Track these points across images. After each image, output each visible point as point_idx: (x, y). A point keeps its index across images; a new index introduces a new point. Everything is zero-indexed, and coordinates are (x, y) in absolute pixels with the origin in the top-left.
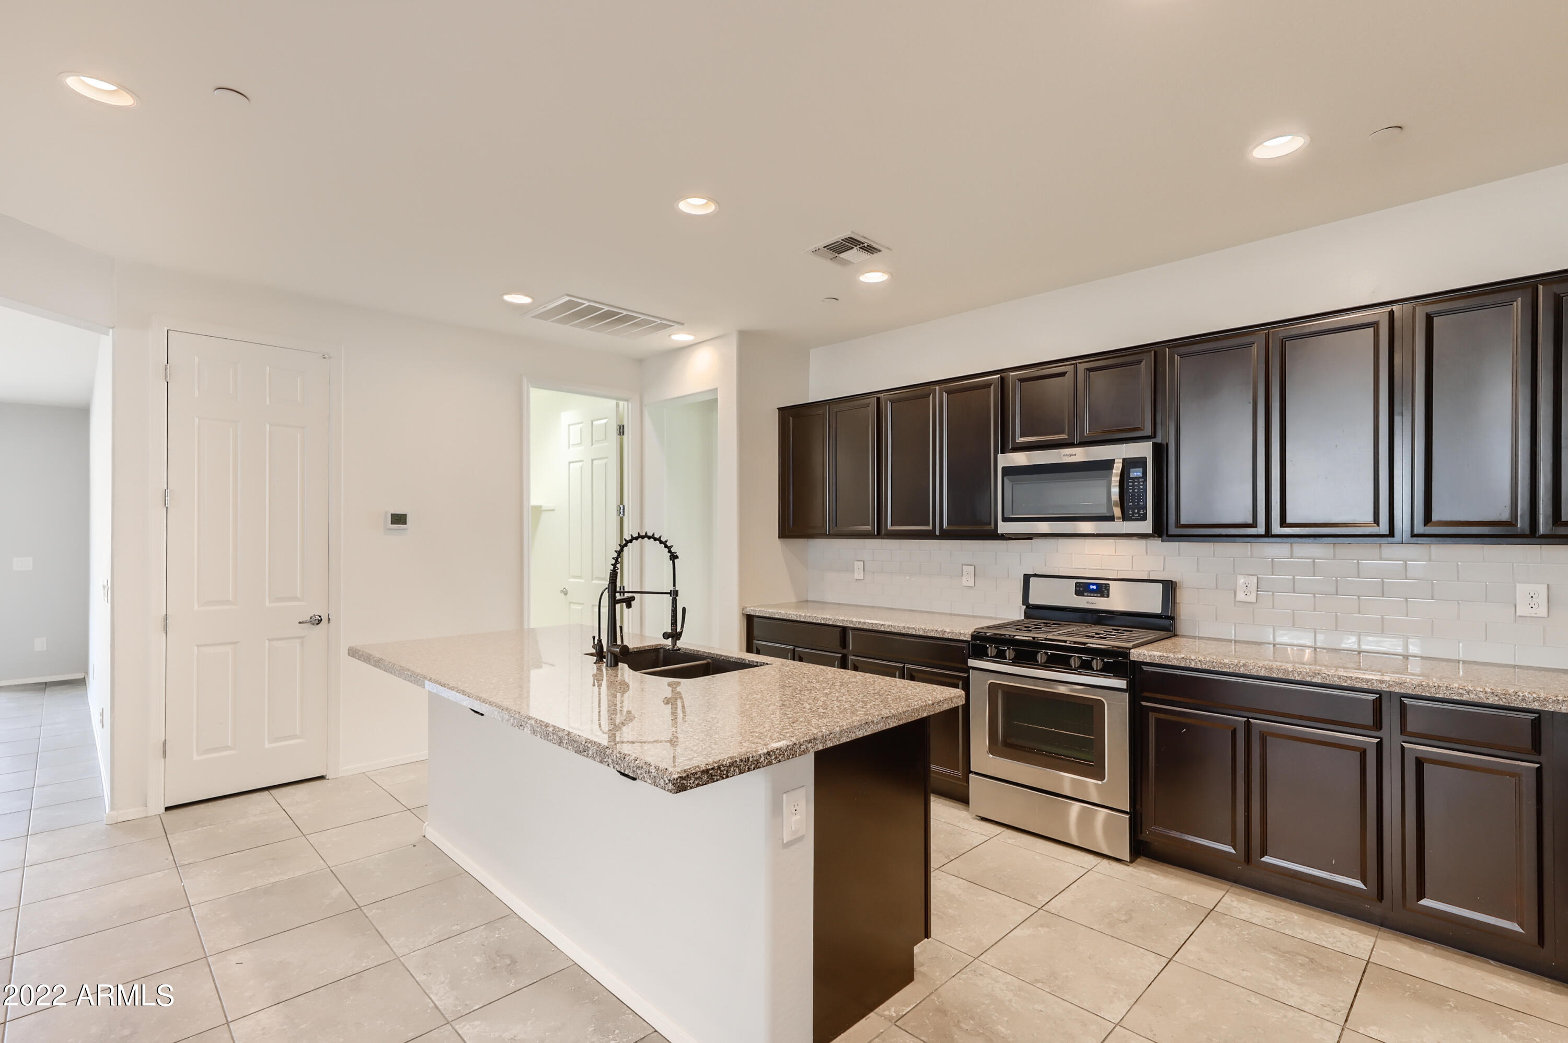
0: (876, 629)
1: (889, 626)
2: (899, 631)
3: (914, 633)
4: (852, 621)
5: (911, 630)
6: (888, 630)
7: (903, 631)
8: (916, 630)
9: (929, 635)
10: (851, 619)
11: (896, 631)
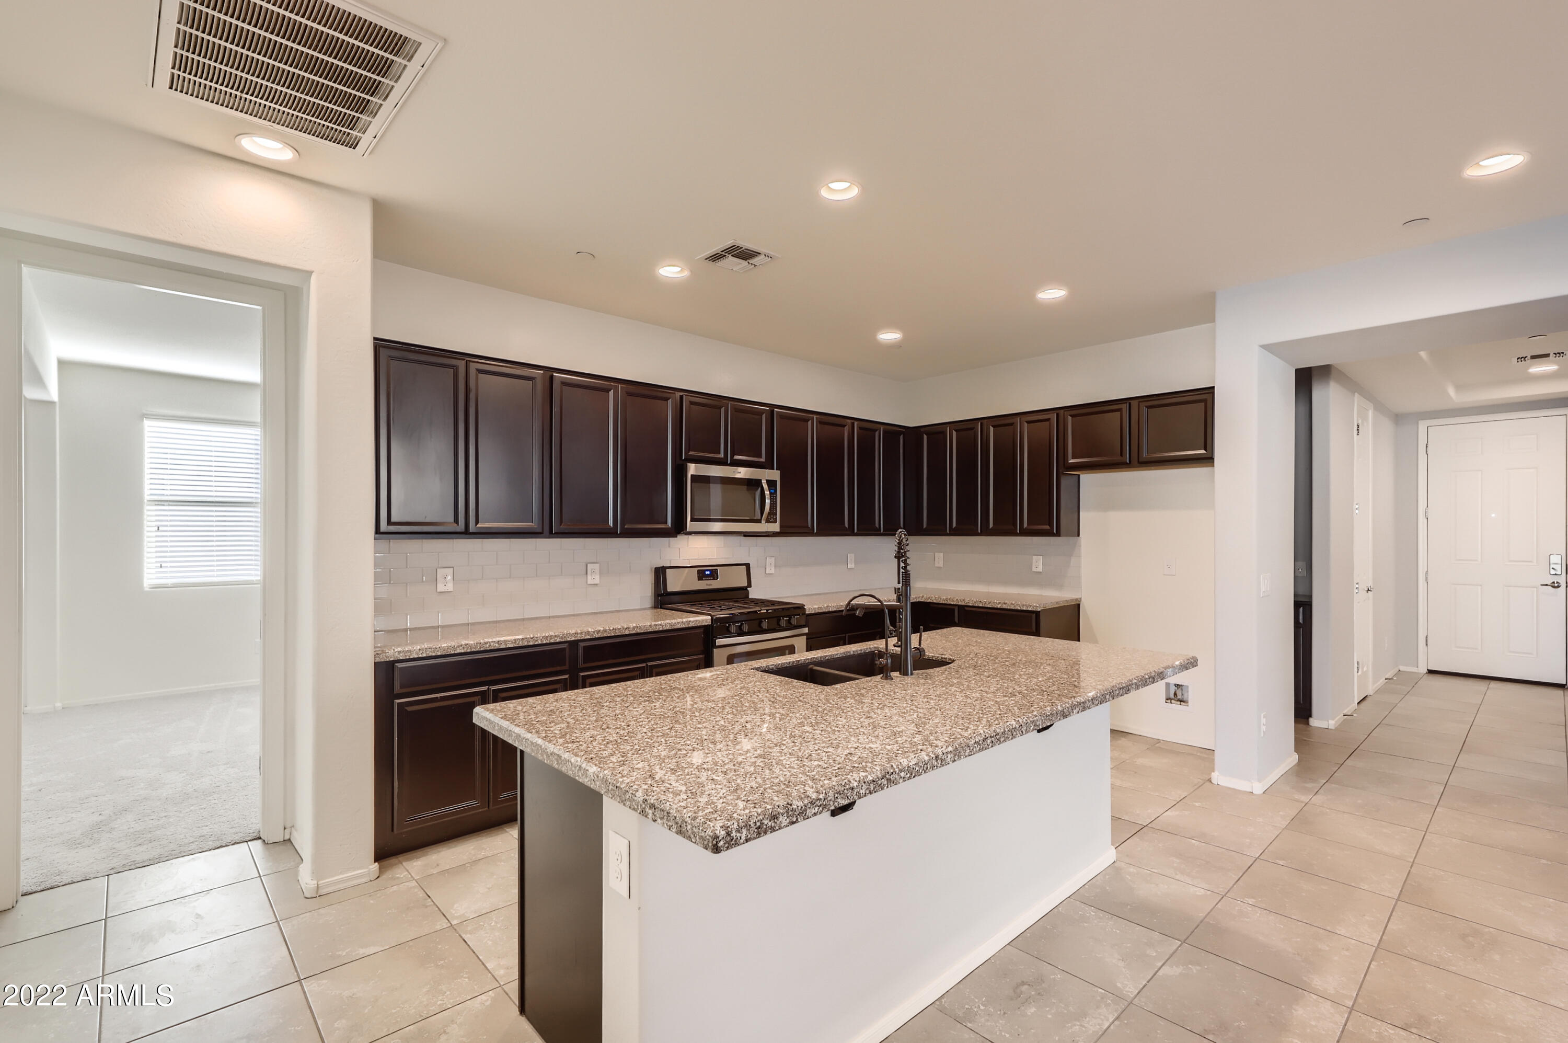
0: (620, 634)
1: (634, 628)
2: (646, 631)
3: (661, 629)
4: (589, 632)
5: (657, 627)
6: (634, 632)
7: (650, 630)
8: (663, 626)
9: (675, 627)
10: (585, 630)
11: (642, 631)
